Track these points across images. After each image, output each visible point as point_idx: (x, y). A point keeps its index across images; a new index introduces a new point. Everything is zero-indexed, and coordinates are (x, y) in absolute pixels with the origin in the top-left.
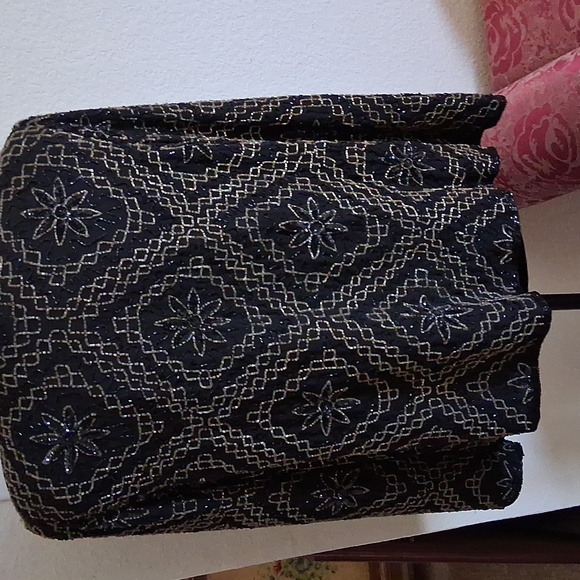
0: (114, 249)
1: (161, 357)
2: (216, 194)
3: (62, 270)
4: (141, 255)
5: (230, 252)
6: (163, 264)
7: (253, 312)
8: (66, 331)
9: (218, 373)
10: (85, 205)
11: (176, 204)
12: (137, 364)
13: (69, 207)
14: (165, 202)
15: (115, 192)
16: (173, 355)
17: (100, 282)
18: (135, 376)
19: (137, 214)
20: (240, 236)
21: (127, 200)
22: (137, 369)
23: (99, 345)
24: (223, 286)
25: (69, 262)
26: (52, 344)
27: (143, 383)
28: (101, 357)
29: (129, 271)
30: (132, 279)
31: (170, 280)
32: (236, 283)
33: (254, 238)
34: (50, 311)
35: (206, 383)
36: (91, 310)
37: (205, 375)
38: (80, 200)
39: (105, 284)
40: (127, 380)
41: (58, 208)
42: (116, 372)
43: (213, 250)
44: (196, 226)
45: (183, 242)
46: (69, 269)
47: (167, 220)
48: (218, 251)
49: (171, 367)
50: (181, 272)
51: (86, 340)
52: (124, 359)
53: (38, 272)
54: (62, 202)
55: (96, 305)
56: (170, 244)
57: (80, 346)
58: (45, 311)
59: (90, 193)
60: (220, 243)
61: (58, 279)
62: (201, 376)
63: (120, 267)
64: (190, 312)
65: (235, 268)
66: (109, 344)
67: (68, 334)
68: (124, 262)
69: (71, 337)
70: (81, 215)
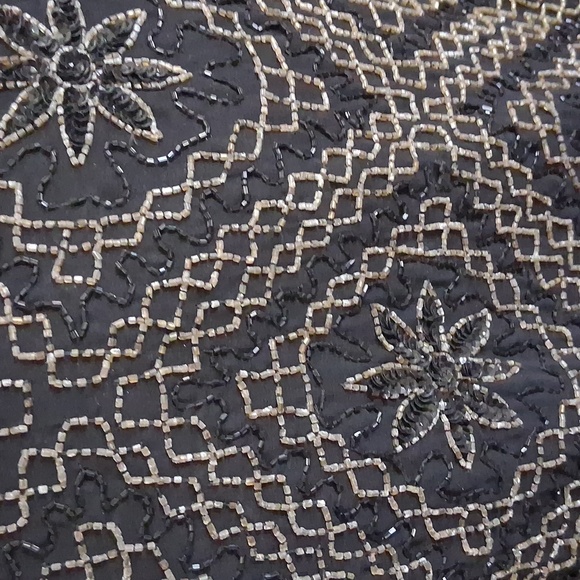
0: (234, 174)
1: (369, 477)
2: (449, 45)
3: (88, 234)
4: (305, 190)
5: (506, 188)
6: (358, 216)
7: (560, 341)
8: (110, 419)
9: (504, 510)
10: (141, 49)
11: (369, 62)
12: (308, 503)
13: (98, 53)
14: (343, 54)
15: (219, 20)
16: (397, 468)
17: (201, 270)
18: (304, 541)
19: (284, 80)
20: (526, 148)
21: (254, 43)
22: (310, 517)
23: (203, 455)
24: (491, 275)
25: (109, 210)
26: (67, 461)
27: (327, 557)
28: (211, 492)
29: (276, 238)
30: (287, 257)
31: (376, 262)
32: (517, 268)
33: (552, 155)
34: (59, 360)
35: (477, 539)
36: (179, 351)
37: (476, 517)
38: (126, 35)
39: (215, 276)
40: (283, 554)
41: (65, 57)
42: (255, 533)
43: (472, 181)
44: (425, 119)
45: (403, 159)
46: (110, 231)
47: (355, 100)
48: (483, 185)
49: (394, 506)
50: (402, 239)
51: (168, 443)
52: (273, 491)
53: (17, 242)
54: (76, 40)
55: (194, 336)
56: (373, 164)
57: (152, 464)
58: (42, 363)
59: (152, 16)
60: (485, 163)
61: (78, 262)
62: (468, 522)
63: (253, 226)
64: (427, 348)
65: (515, 229)
66: (232, 450)
67: (115, 426)
68: (263, 211)
69: (124, 437)
70: (134, 76)
